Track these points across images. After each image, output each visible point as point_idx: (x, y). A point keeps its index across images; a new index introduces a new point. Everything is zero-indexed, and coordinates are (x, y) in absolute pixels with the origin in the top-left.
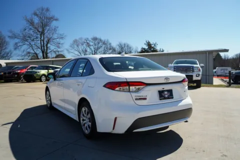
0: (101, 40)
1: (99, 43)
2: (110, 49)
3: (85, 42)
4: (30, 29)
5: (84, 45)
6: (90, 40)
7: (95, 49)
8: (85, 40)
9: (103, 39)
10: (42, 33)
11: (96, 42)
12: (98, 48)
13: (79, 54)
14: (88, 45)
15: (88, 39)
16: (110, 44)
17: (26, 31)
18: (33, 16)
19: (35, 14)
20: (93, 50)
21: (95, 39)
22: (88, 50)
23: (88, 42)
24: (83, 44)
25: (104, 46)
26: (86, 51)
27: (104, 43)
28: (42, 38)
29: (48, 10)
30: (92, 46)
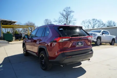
0: (97, 20)
1: (95, 22)
2: (102, 24)
3: (88, 22)
4: (62, 17)
8: (88, 20)
10: (67, 19)
12: (95, 24)
13: (85, 28)
14: (90, 23)
16: (102, 22)
17: (60, 18)
18: (63, 11)
20: (93, 25)
21: (94, 20)
23: (90, 21)
25: (98, 23)
26: (89, 26)
28: (67, 21)
29: (69, 8)
30: (92, 23)
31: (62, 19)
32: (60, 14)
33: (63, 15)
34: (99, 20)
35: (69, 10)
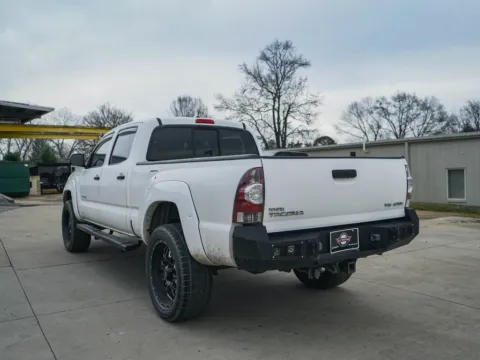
0: (415, 101)
1: (410, 107)
2: (441, 120)
3: (376, 108)
4: (254, 89)
5: (375, 115)
6: (389, 100)
7: (400, 121)
8: (378, 101)
9: (421, 97)
10: (277, 96)
11: (404, 105)
12: (409, 120)
14: (385, 113)
15: (383, 99)
16: (440, 107)
17: (246, 93)
18: (260, 61)
19: (264, 58)
20: (397, 124)
21: (401, 98)
22: (385, 124)
23: (384, 106)
24: (371, 113)
25: (423, 114)
26: (379, 127)
27: (425, 107)
28: (276, 106)
29: (287, 46)
30: (395, 114)
31: (256, 95)
32: (244, 75)
33: (257, 76)
34: (426, 100)
35: (287, 54)
